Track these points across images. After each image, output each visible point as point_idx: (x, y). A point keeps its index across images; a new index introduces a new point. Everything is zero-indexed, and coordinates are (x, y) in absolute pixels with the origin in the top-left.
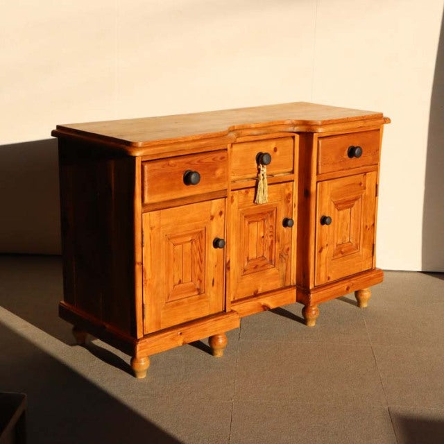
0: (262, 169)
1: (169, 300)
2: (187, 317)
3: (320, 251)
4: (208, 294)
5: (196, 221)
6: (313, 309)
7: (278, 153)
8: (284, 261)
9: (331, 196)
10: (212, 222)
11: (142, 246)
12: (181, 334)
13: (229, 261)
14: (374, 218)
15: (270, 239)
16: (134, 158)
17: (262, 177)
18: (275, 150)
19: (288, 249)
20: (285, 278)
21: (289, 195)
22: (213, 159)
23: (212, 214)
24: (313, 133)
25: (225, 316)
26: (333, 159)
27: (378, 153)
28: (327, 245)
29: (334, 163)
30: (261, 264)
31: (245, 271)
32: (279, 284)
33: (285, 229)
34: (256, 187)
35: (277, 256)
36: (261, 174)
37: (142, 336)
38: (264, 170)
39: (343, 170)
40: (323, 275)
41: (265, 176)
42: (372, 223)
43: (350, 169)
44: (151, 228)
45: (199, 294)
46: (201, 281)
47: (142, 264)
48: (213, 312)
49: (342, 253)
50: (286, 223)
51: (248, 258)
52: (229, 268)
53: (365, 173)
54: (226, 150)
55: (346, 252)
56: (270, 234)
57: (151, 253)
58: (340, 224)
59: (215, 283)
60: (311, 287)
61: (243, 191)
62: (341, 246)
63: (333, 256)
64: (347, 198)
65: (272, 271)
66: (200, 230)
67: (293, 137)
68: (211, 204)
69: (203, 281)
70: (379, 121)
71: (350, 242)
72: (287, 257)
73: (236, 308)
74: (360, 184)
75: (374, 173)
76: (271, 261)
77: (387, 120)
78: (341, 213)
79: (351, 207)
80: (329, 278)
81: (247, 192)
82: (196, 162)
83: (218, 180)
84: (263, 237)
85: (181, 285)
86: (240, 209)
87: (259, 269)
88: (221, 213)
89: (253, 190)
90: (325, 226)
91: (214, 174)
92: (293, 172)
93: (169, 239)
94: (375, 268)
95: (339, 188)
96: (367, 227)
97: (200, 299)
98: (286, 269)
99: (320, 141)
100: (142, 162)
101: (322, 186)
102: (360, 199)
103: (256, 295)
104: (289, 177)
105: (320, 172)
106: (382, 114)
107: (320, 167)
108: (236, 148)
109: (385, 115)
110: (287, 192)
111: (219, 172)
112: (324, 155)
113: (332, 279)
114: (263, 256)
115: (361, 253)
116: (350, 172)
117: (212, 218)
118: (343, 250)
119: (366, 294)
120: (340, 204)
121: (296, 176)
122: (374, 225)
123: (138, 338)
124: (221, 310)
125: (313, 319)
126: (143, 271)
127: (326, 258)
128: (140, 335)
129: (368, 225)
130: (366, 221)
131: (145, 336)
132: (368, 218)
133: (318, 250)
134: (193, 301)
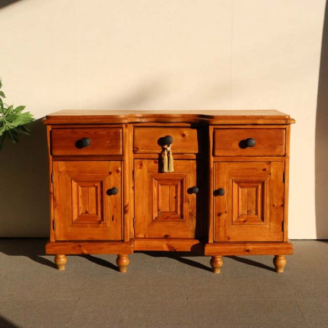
3: (219, 215)
4: (108, 226)
5: (96, 173)
9: (230, 175)
10: (110, 176)
11: (52, 182)
12: (80, 246)
18: (183, 135)
22: (107, 133)
23: (110, 170)
24: (208, 126)
28: (226, 212)
30: (172, 216)
32: (189, 235)
35: (187, 214)
37: (54, 241)
40: (222, 234)
41: (171, 153)
42: (281, 203)
46: (102, 215)
47: (53, 193)
48: (113, 239)
52: (126, 211)
53: (270, 162)
55: (250, 221)
56: (181, 196)
59: (114, 219)
62: (244, 216)
65: (182, 224)
66: (102, 179)
68: (109, 164)
69: (104, 215)
71: (256, 214)
74: (264, 170)
75: (281, 163)
78: (245, 190)
79: (256, 187)
80: (229, 239)
81: (156, 162)
82: (92, 133)
84: (176, 197)
85: (87, 215)
86: (150, 173)
87: (169, 219)
88: (118, 171)
94: (287, 240)
96: (274, 206)
99: (215, 131)
100: (52, 128)
101: (219, 165)
105: (215, 155)
107: (215, 151)
112: (219, 142)
113: (231, 241)
114: (175, 212)
115: (268, 226)
117: (110, 173)
119: (282, 262)
120: (242, 182)
122: (283, 205)
124: (121, 239)
125: (218, 268)
126: (54, 199)
127: (225, 222)
128: (52, 240)
129: (276, 204)
130: (273, 201)
131: (57, 241)
132: (275, 199)
133: (217, 214)
134: (95, 227)
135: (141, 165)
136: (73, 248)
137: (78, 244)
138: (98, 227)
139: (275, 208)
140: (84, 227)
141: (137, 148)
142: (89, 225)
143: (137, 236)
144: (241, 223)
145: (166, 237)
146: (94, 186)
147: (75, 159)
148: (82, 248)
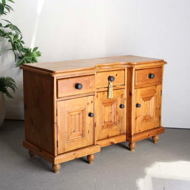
0: (110, 83)
1: (69, 139)
2: (77, 147)
4: (86, 137)
5: (81, 105)
6: (133, 144)
7: (118, 76)
8: (120, 123)
9: (141, 95)
10: (88, 106)
11: (57, 116)
12: (74, 154)
13: (96, 123)
14: (160, 105)
15: (114, 113)
17: (110, 87)
18: (117, 75)
19: (122, 118)
20: (121, 131)
21: (122, 94)
22: (88, 79)
23: (88, 102)
24: (133, 68)
25: (94, 147)
26: (142, 79)
27: (162, 77)
28: (139, 116)
29: (142, 81)
30: (110, 124)
31: (103, 127)
32: (118, 133)
33: (121, 109)
34: (108, 91)
35: (117, 121)
36: (110, 85)
37: (57, 155)
38: (111, 84)
39: (146, 84)
40: (137, 129)
41: (112, 86)
43: (149, 84)
44: (61, 108)
45: (82, 137)
46: (83, 131)
47: (57, 123)
48: (88, 145)
49: (146, 120)
50: (121, 106)
51: (104, 121)
52: (96, 126)
53: (156, 86)
54: (94, 74)
55: (148, 119)
56: (114, 111)
57: (61, 119)
58: (145, 107)
59: (89, 132)
60: (132, 134)
61: (102, 93)
62: (145, 117)
63: (142, 121)
64: (148, 96)
65: (115, 127)
66: (83, 109)
67: (124, 70)
68: (88, 98)
69: (84, 131)
70: (162, 63)
71: (149, 115)
72: (121, 121)
73: (99, 143)
74: (154, 90)
75: (160, 85)
76: (115, 123)
77: (165, 63)
78: (145, 102)
79: (150, 100)
80: (140, 131)
81: (104, 93)
83: (91, 88)
84: (111, 112)
85: (74, 133)
86: (101, 100)
87: (109, 126)
88: (92, 102)
89: (107, 92)
90: (138, 108)
91: (89, 85)
92: (124, 85)
93: (69, 113)
94: (161, 127)
95: (144, 92)
97: (82, 139)
98: (121, 127)
99: (136, 72)
100: (57, 79)
101: (137, 90)
102: (154, 97)
103: (108, 137)
104: (123, 87)
105: (136, 85)
106: (163, 60)
107: (136, 82)
108: (98, 74)
109: (164, 61)
110: (121, 93)
111: (91, 84)
112: (138, 77)
114: (111, 121)
115: (154, 120)
116: (150, 85)
117: (88, 104)
118: (146, 119)
119: (157, 138)
120: (145, 98)
121: (126, 86)
123: (55, 155)
124: (92, 144)
125: (133, 148)
126: (57, 127)
127: (139, 122)
133: (135, 118)
134: (79, 140)
135: (97, 96)
136: (71, 156)
139: (157, 110)
142: (76, 140)
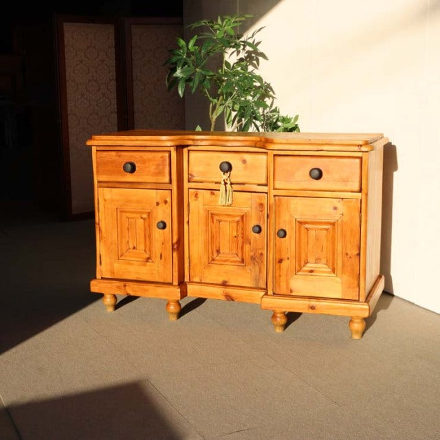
1: (122, 258)
3: (280, 261)
4: (156, 265)
5: (143, 203)
8: (256, 263)
10: (157, 208)
11: (98, 211)
13: (175, 244)
14: (359, 248)
15: (242, 240)
16: (90, 147)
18: (245, 162)
19: (261, 254)
20: (258, 280)
21: (261, 204)
23: (158, 201)
28: (288, 258)
29: (293, 182)
30: (232, 259)
31: (213, 260)
32: (251, 283)
33: (257, 236)
35: (248, 257)
37: (100, 278)
39: (306, 190)
40: (283, 285)
42: (357, 252)
43: (315, 190)
46: (151, 253)
47: (99, 224)
51: (218, 251)
53: (341, 199)
56: (242, 235)
58: (311, 243)
59: (163, 257)
63: (298, 272)
66: (148, 211)
67: (266, 153)
68: (157, 193)
71: (326, 264)
72: (259, 261)
74: (335, 208)
76: (243, 259)
78: (313, 232)
79: (326, 229)
80: (291, 291)
81: (213, 194)
83: (159, 174)
84: (235, 236)
85: (135, 251)
86: (206, 207)
88: (166, 202)
92: (267, 185)
93: (121, 212)
96: (347, 254)
98: (260, 273)
100: (97, 150)
102: (336, 224)
107: (276, 182)
110: (259, 202)
113: (293, 294)
114: (236, 254)
115: (339, 279)
117: (158, 204)
122: (359, 255)
123: (97, 278)
126: (100, 230)
127: (287, 271)
128: (98, 276)
129: (349, 253)
130: (346, 248)
131: (102, 278)
132: (349, 246)
133: (277, 261)
134: (141, 265)
135: (196, 195)
136: (118, 287)
137: (122, 283)
138: (145, 265)
139: (348, 257)
140: (131, 264)
141: (191, 175)
142: (135, 263)
143: (191, 280)
144: (306, 273)
145: (224, 284)
146: (142, 218)
147: (122, 186)
148: (127, 287)
